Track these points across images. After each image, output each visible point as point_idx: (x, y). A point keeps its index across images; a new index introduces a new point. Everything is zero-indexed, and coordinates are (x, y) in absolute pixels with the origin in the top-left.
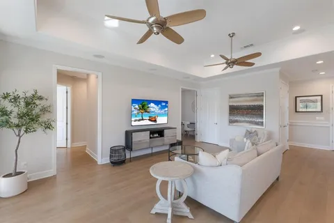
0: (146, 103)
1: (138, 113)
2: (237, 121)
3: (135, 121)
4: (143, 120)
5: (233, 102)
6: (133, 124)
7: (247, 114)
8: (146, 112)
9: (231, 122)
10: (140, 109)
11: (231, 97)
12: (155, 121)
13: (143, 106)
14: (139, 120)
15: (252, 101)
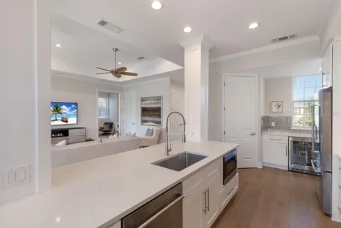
0: (59, 105)
1: (53, 114)
2: (146, 121)
4: (56, 120)
5: (145, 104)
8: (59, 113)
9: (143, 122)
10: (54, 110)
11: (143, 100)
12: (66, 121)
13: (57, 108)
14: (54, 121)
15: (155, 103)
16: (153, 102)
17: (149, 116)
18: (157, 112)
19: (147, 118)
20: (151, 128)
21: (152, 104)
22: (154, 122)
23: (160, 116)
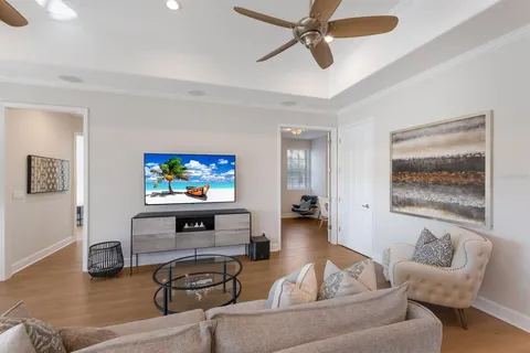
0: (178, 161)
1: (160, 181)
2: (409, 203)
3: (154, 195)
4: (171, 193)
6: (150, 200)
7: (437, 183)
8: (179, 178)
9: (397, 203)
10: (165, 172)
11: (396, 140)
12: (203, 196)
13: (171, 168)
14: (163, 194)
15: (450, 144)
16: (441, 138)
17: (424, 186)
18: (467, 174)
19: (414, 194)
20: (438, 230)
21: (435, 146)
22: (446, 208)
23: (479, 190)
